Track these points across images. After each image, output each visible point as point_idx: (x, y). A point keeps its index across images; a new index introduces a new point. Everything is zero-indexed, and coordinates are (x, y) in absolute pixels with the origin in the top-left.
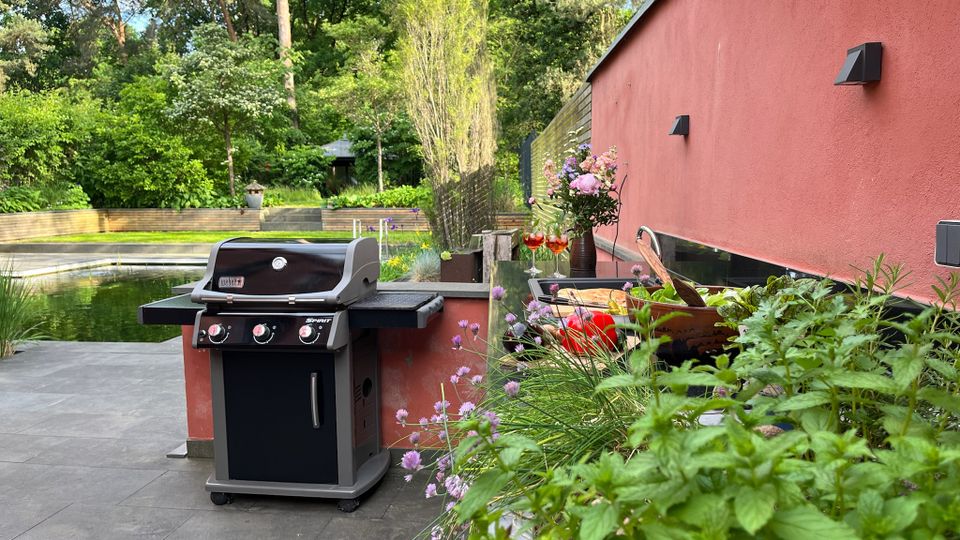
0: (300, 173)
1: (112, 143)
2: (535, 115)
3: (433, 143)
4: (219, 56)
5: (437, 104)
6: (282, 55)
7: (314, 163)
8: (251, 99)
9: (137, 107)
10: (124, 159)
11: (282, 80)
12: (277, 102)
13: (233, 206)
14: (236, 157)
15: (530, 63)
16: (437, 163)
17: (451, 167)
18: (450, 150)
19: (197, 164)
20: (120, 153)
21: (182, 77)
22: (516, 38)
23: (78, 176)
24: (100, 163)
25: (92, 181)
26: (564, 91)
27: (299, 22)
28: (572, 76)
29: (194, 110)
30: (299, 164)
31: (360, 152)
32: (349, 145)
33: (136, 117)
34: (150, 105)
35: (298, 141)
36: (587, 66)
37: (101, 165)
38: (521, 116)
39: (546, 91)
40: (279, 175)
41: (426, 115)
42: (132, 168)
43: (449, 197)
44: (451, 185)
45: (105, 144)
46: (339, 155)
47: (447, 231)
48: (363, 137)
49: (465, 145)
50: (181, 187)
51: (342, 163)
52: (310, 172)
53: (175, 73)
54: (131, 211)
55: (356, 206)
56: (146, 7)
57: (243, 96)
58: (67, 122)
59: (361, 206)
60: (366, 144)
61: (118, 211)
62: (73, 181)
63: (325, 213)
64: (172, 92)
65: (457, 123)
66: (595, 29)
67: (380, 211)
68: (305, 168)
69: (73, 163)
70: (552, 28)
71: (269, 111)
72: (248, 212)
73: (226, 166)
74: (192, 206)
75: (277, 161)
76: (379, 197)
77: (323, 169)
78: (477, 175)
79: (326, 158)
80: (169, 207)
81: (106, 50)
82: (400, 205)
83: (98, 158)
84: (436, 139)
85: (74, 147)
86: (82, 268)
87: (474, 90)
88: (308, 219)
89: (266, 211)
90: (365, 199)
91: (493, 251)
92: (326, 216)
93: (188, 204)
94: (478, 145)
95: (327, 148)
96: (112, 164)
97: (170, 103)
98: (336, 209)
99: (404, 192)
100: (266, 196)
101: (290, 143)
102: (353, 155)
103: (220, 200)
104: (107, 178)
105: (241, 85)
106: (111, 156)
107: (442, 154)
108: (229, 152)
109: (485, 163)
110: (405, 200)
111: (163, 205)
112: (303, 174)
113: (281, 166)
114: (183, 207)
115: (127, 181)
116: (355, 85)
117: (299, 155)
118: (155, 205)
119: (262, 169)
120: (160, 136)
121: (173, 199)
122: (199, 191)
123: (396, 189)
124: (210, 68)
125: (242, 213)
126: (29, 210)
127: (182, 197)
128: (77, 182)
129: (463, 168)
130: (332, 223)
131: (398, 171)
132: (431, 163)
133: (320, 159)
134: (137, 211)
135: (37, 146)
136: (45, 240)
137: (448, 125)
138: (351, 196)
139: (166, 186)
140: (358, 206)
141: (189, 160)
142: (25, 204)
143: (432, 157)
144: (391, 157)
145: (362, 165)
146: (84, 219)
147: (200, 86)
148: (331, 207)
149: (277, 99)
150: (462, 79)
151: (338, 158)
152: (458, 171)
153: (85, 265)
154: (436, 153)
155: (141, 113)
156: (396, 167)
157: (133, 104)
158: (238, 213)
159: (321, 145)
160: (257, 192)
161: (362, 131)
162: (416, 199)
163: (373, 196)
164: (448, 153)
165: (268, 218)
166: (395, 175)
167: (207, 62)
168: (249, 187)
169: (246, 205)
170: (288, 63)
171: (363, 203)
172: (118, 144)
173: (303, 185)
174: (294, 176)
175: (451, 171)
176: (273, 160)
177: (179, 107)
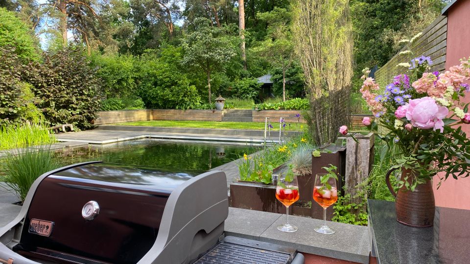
0: (246, 92)
1: (156, 77)
2: (374, 58)
3: (311, 72)
4: (206, 33)
5: (315, 46)
6: (240, 33)
7: (252, 86)
8: (220, 54)
9: (168, 60)
10: (161, 85)
11: (239, 45)
12: (232, 55)
13: (209, 108)
14: (213, 84)
15: (372, 28)
16: (313, 85)
17: (324, 87)
18: (323, 75)
19: (194, 87)
20: (159, 82)
21: (188, 45)
22: (365, 14)
23: (141, 93)
24: (150, 87)
25: (147, 96)
26: (395, 42)
27: (251, 18)
28: (400, 33)
29: (193, 60)
30: (245, 87)
31: (275, 80)
32: (270, 77)
33: (166, 65)
34: (173, 59)
35: (245, 76)
36: (410, 26)
37: (150, 88)
38: (366, 59)
39: (383, 43)
40: (236, 92)
41: (307, 54)
42: (164, 89)
43: (321, 107)
44: (322, 99)
45: (153, 78)
46: (265, 82)
47: (319, 130)
48: (277, 73)
49: (333, 72)
50: (186, 99)
51: (267, 87)
52: (251, 91)
53: (185, 43)
54: (163, 110)
55: (270, 109)
56: (182, 15)
57: (216, 53)
58: (137, 68)
59: (273, 109)
60: (278, 76)
61: (158, 110)
62: (138, 96)
63: (254, 112)
64: (183, 52)
65: (329, 58)
66: (414, 6)
67: (282, 111)
68: (248, 89)
69: (139, 87)
70: (387, 7)
71: (228, 60)
72: (217, 111)
73: (208, 88)
74: (190, 108)
75: (235, 86)
76: (283, 104)
77: (257, 89)
78: (341, 92)
79: (258, 84)
80: (179, 109)
81: (165, 36)
82: (294, 109)
83: (150, 85)
84: (314, 69)
85: (140, 80)
86: (131, 140)
87: (341, 35)
88: (245, 115)
89: (225, 111)
90: (275, 105)
91: (354, 151)
92: (254, 114)
93: (188, 107)
94: (341, 73)
95: (260, 79)
96: (155, 87)
97: (182, 57)
98: (260, 110)
99: (296, 101)
100: (226, 104)
101: (242, 76)
102: (272, 82)
103: (203, 105)
104: (153, 94)
105: (216, 47)
106: (155, 84)
107: (318, 79)
108: (209, 81)
109: (346, 85)
110: (297, 106)
111: (177, 107)
112: (247, 92)
113: (237, 88)
114: (186, 109)
115: (162, 96)
116: (272, 45)
117: (245, 83)
118: (174, 108)
119: (227, 90)
120: (177, 74)
121: (182, 105)
122: (193, 100)
123: (292, 100)
124: (201, 39)
125: (214, 112)
126: (117, 110)
127: (186, 104)
128: (140, 96)
129: (331, 88)
130: (258, 118)
131: (295, 90)
132: (310, 85)
133: (256, 85)
134: (166, 110)
135: (122, 79)
136: (121, 124)
137: (322, 60)
138: (268, 104)
139: (179, 98)
140: (271, 109)
141: (190, 85)
142: (115, 106)
143: (310, 80)
144: (292, 83)
145: (276, 87)
146: (141, 114)
147: (196, 49)
148: (258, 110)
149: (232, 54)
150: (333, 28)
151: (265, 84)
152: (328, 90)
153: (133, 138)
154: (313, 78)
155: (169, 62)
156: (294, 88)
157: (166, 58)
158: (212, 112)
159: (257, 78)
160: (221, 101)
161: (277, 70)
162: (303, 106)
163: (280, 103)
164: (322, 78)
165: (225, 115)
166: (293, 92)
167: (199, 36)
168: (217, 99)
169: (215, 108)
170: (243, 37)
171: (274, 107)
172: (158, 77)
173: (247, 98)
174: (243, 93)
175: (323, 90)
176: (233, 85)
177: (186, 59)
